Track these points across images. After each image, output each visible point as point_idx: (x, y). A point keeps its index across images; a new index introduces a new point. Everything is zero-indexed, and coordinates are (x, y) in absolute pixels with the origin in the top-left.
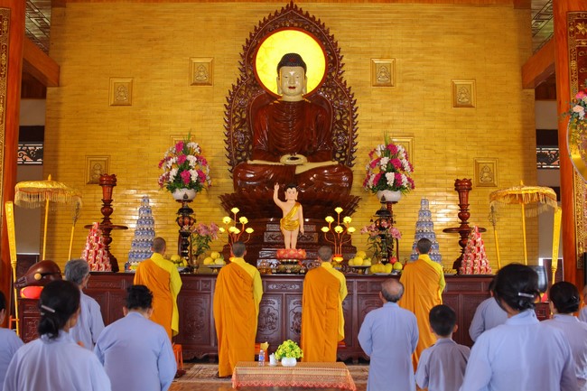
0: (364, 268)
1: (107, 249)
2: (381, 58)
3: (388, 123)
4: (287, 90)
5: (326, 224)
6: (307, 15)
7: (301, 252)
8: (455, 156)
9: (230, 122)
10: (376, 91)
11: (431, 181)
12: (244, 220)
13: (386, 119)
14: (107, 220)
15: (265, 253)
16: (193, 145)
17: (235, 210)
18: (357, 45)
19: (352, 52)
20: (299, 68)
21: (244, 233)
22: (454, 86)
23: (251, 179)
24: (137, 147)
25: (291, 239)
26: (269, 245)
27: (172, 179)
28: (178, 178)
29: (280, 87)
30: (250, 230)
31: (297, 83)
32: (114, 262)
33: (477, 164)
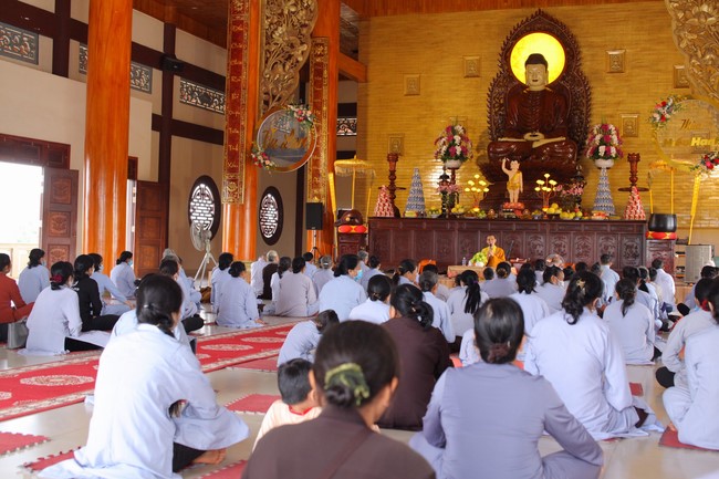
1: (393, 203)
2: (614, 50)
3: (619, 103)
4: (531, 82)
6: (552, 18)
7: (520, 205)
9: (491, 106)
10: (609, 77)
12: (482, 183)
13: (617, 99)
14: (392, 183)
16: (459, 128)
17: (477, 176)
18: (594, 39)
19: (591, 46)
20: (541, 66)
22: (676, 71)
23: (500, 152)
24: (423, 126)
25: (514, 194)
27: (443, 153)
28: (447, 152)
29: (527, 80)
30: (486, 190)
31: (540, 77)
32: (396, 211)
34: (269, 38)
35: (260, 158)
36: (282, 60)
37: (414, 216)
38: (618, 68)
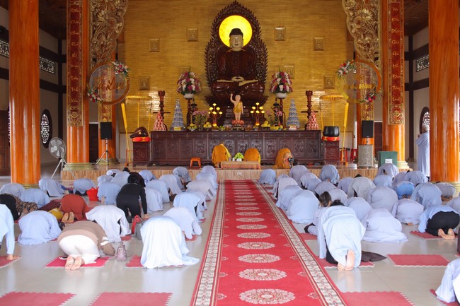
0: (267, 128)
2: (279, 27)
3: (282, 59)
4: (234, 46)
5: (253, 110)
6: (243, 7)
8: (315, 74)
9: (207, 60)
10: (276, 43)
11: (303, 86)
12: (218, 109)
13: (281, 56)
14: (162, 110)
15: (226, 121)
16: (192, 73)
17: (215, 105)
18: (267, 20)
19: (265, 24)
20: (240, 36)
21: (218, 115)
22: (314, 40)
23: (219, 89)
24: (162, 71)
25: (238, 116)
26: (228, 118)
27: (184, 89)
28: (186, 89)
29: (231, 44)
30: (221, 113)
31: (239, 43)
32: (166, 127)
33: (325, 78)
34: (95, 17)
35: (94, 96)
36: (105, 32)
37: (180, 130)
38: (281, 38)
